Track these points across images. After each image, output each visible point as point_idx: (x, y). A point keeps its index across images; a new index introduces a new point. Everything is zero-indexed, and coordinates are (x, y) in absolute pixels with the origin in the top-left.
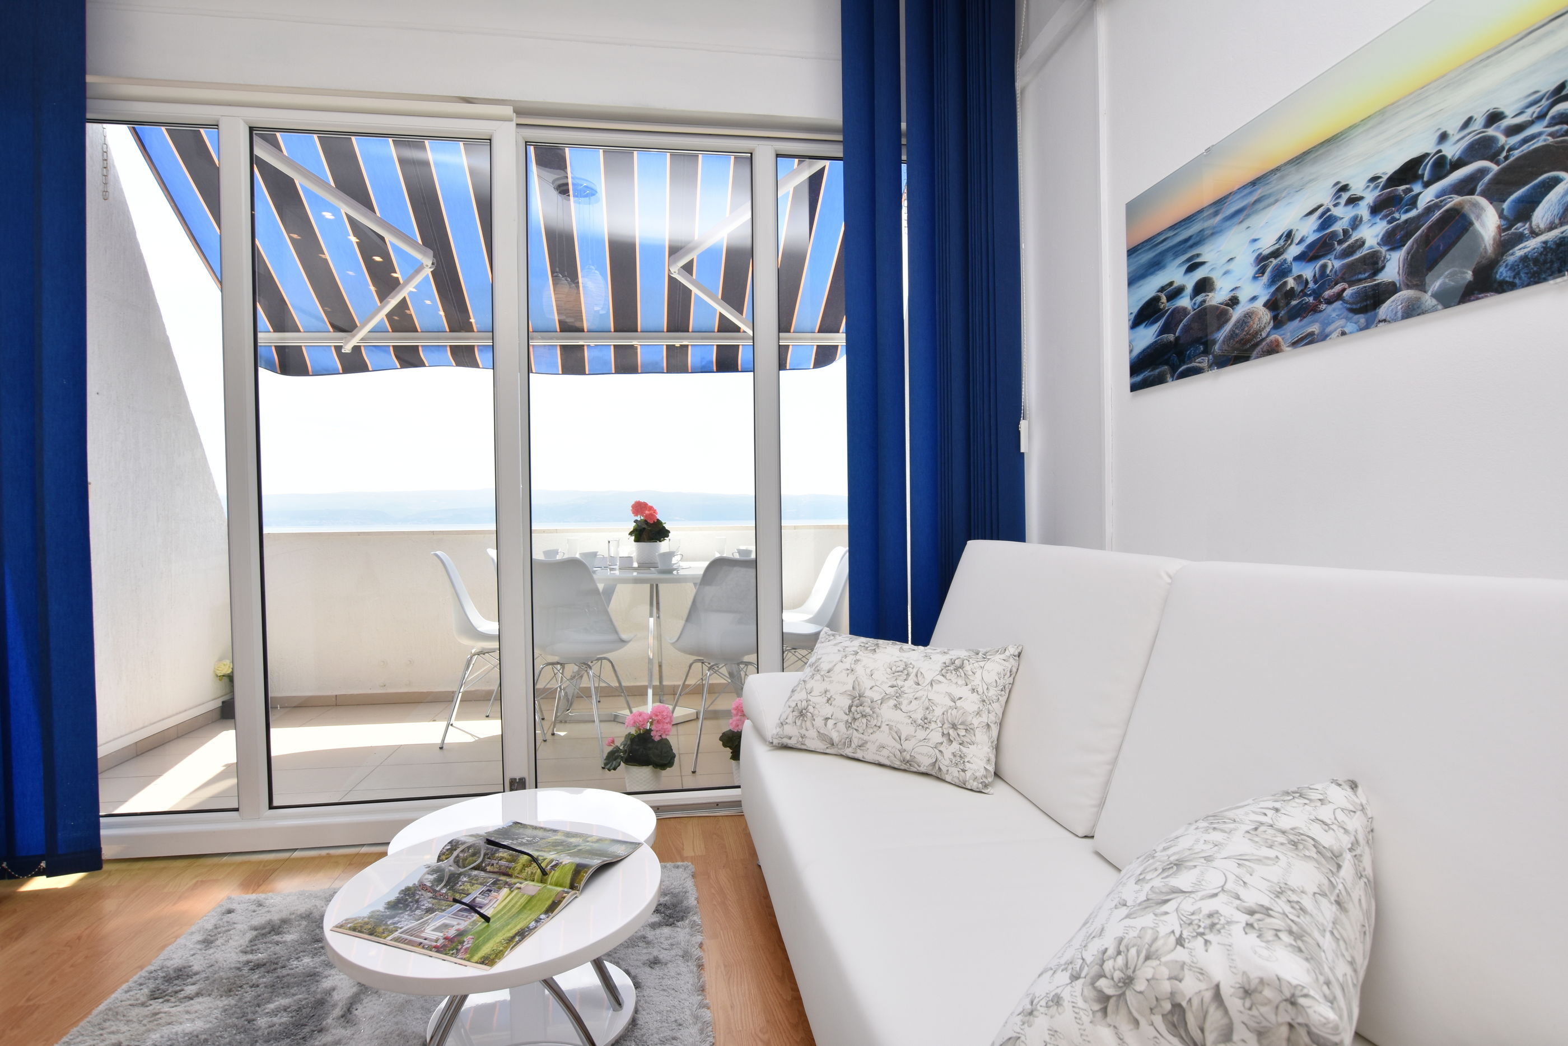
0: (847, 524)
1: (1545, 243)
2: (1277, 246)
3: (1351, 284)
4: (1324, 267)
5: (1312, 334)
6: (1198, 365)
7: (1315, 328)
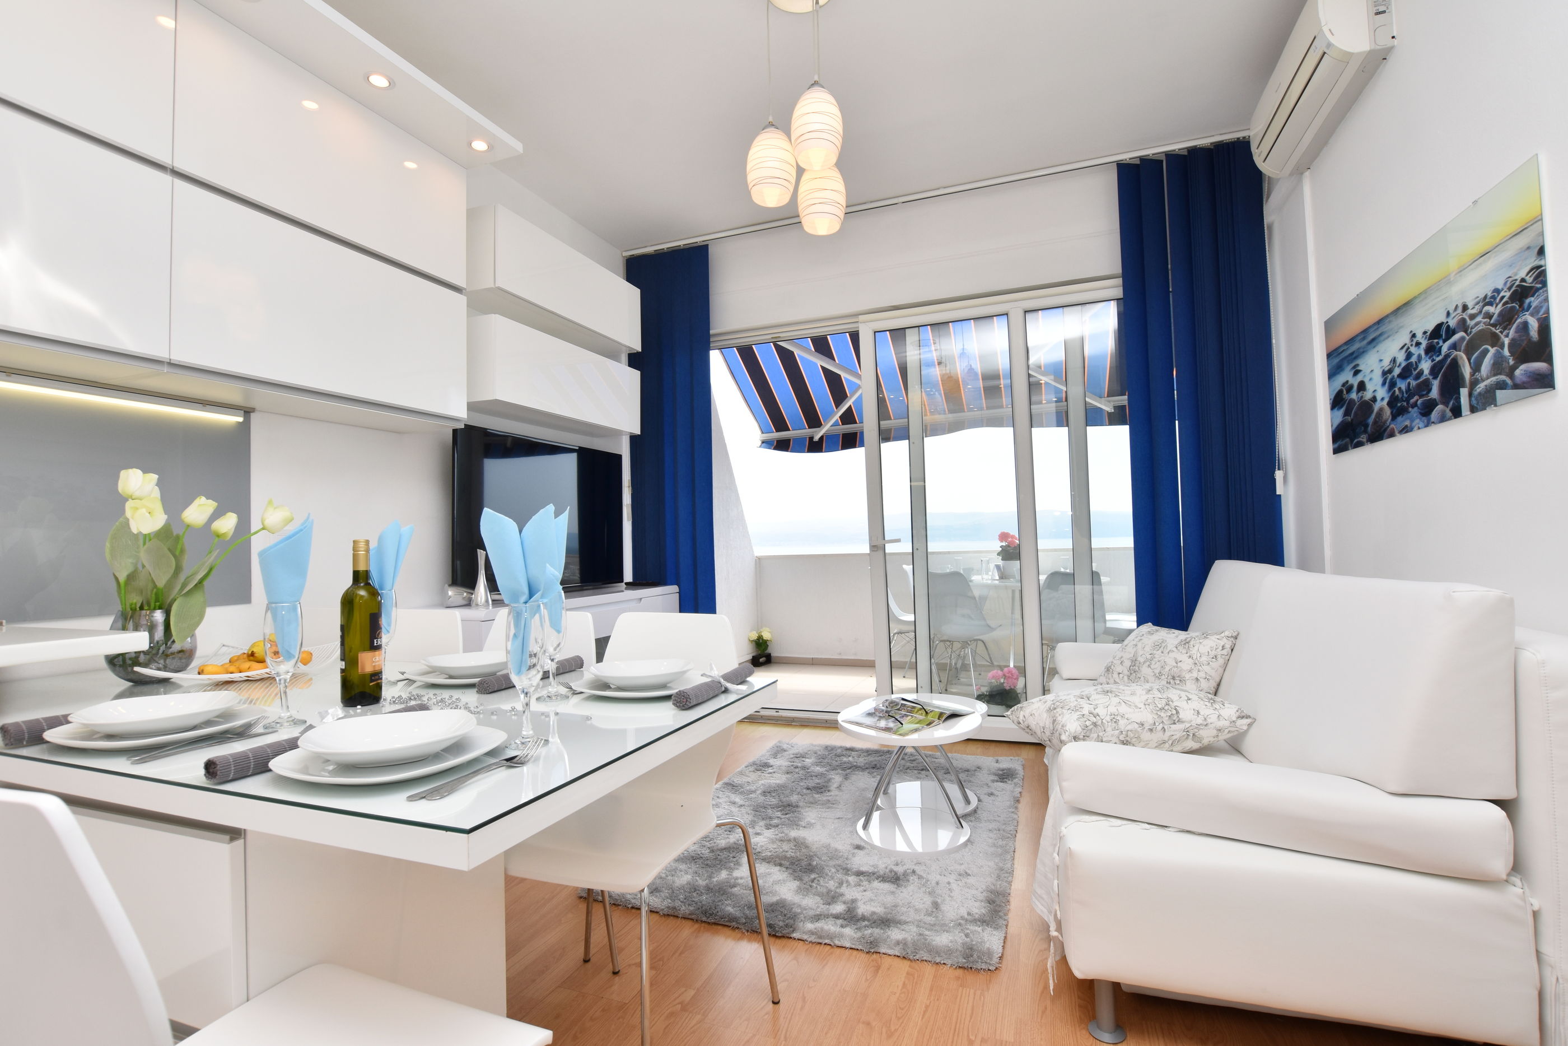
0: (1133, 546)
1: (1486, 386)
2: (1390, 367)
3: (1421, 396)
4: (1409, 384)
5: (1406, 426)
6: (1361, 439)
7: (1407, 423)
